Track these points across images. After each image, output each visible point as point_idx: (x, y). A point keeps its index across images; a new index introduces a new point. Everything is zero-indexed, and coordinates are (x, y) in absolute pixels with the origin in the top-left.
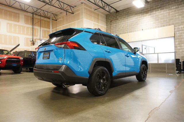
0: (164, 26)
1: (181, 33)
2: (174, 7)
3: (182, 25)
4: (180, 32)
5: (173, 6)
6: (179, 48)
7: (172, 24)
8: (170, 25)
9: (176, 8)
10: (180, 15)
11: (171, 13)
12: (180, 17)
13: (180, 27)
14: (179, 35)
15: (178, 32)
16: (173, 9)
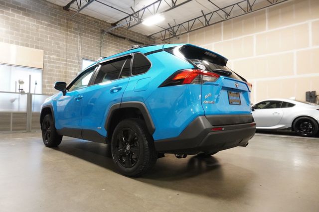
0: (27, 46)
1: (53, 67)
2: (46, 22)
3: (55, 55)
4: (52, 64)
5: (45, 20)
6: (49, 88)
7: (41, 48)
8: (37, 48)
9: (48, 25)
10: (52, 38)
11: (39, 29)
12: (53, 42)
13: (52, 57)
14: (49, 68)
15: (48, 64)
16: (44, 24)
